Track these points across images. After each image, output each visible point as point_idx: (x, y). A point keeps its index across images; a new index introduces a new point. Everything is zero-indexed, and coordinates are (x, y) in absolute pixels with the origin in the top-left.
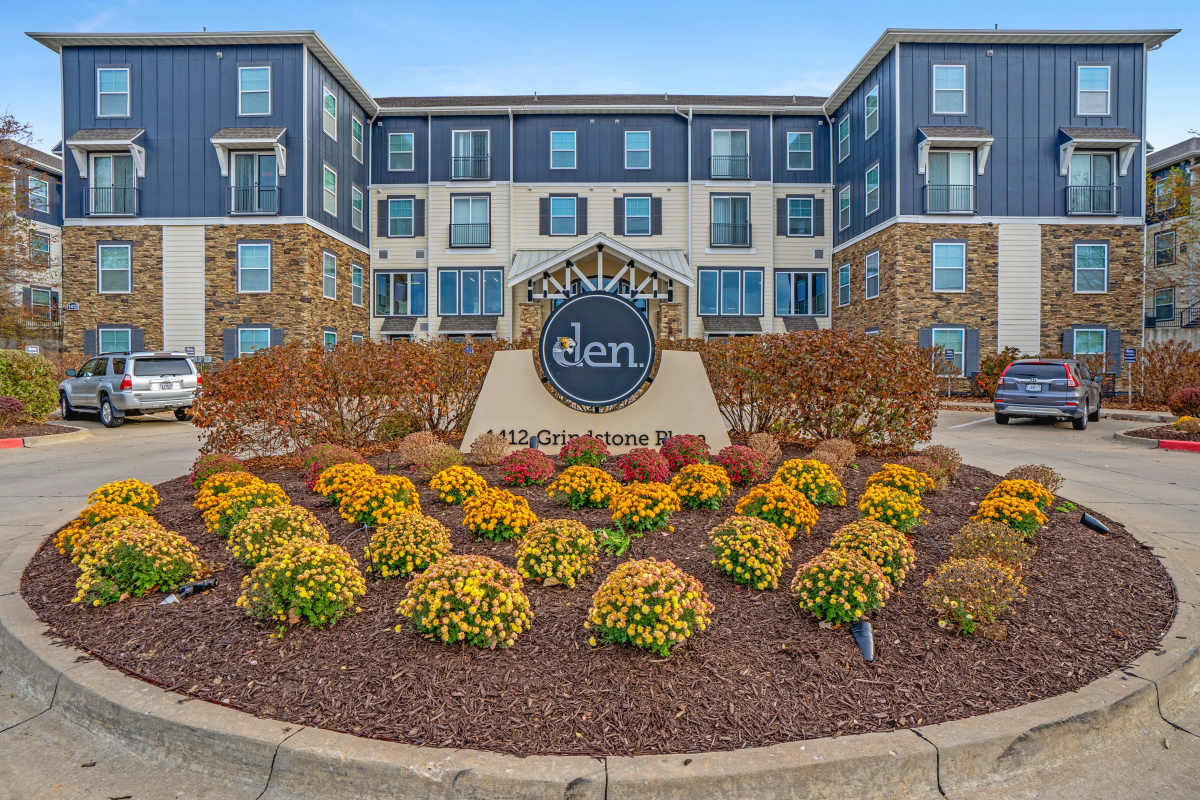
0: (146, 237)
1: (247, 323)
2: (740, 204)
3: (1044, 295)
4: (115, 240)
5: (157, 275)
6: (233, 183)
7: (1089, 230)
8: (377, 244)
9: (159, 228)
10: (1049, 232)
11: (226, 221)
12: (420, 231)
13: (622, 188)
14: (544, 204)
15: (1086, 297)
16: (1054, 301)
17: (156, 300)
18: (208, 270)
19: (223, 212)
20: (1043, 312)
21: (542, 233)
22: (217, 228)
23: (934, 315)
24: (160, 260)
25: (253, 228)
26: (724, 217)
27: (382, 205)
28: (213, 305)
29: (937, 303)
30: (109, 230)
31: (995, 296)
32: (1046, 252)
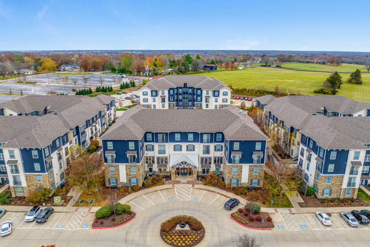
0: (116, 166)
1: (132, 178)
2: (208, 147)
3: (249, 174)
4: (112, 166)
5: (118, 171)
6: (129, 159)
7: (256, 165)
8: (146, 152)
9: (119, 165)
10: (250, 166)
11: (128, 164)
12: (153, 150)
13: (188, 144)
14: (174, 146)
15: (255, 175)
16: (250, 175)
17: (119, 174)
18: (126, 170)
19: (128, 163)
20: (249, 177)
21: (174, 151)
22: (127, 165)
23: (232, 177)
24: (119, 169)
25: (133, 165)
26: (205, 149)
27: (146, 146)
28: (127, 175)
29: (233, 175)
30: (111, 165)
31: (241, 175)
32: (250, 168)
